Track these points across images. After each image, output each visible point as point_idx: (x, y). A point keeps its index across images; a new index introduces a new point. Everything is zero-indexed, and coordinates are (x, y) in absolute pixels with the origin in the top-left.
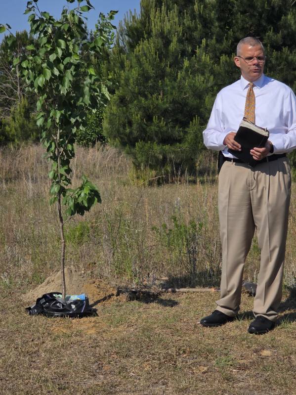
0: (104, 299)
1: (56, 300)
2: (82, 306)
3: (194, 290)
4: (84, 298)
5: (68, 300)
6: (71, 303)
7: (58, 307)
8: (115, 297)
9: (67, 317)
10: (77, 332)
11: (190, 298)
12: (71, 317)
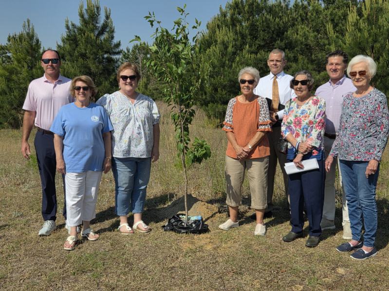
0: (212, 216)
1: (182, 220)
2: (200, 225)
4: (201, 218)
6: (192, 223)
7: (183, 225)
8: (218, 215)
9: (190, 233)
10: (199, 248)
12: (193, 233)
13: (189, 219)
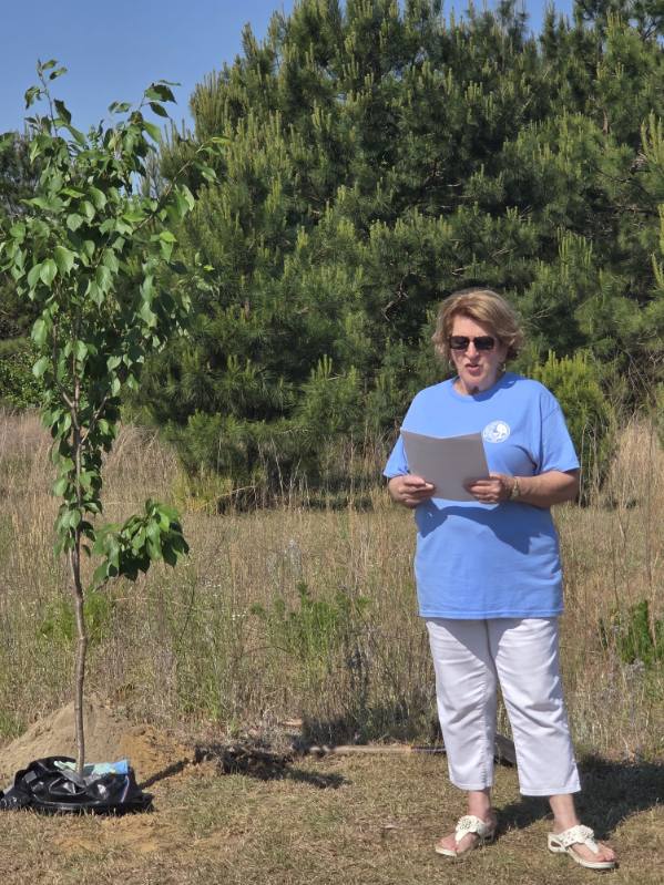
0: (170, 772)
1: (61, 775)
2: (124, 785)
3: (365, 749)
4: (126, 770)
5: (89, 774)
6: (96, 782)
7: (66, 791)
8: (191, 767)
9: (89, 812)
10: (116, 848)
11: (358, 767)
12: (98, 813)
13: (87, 772)
